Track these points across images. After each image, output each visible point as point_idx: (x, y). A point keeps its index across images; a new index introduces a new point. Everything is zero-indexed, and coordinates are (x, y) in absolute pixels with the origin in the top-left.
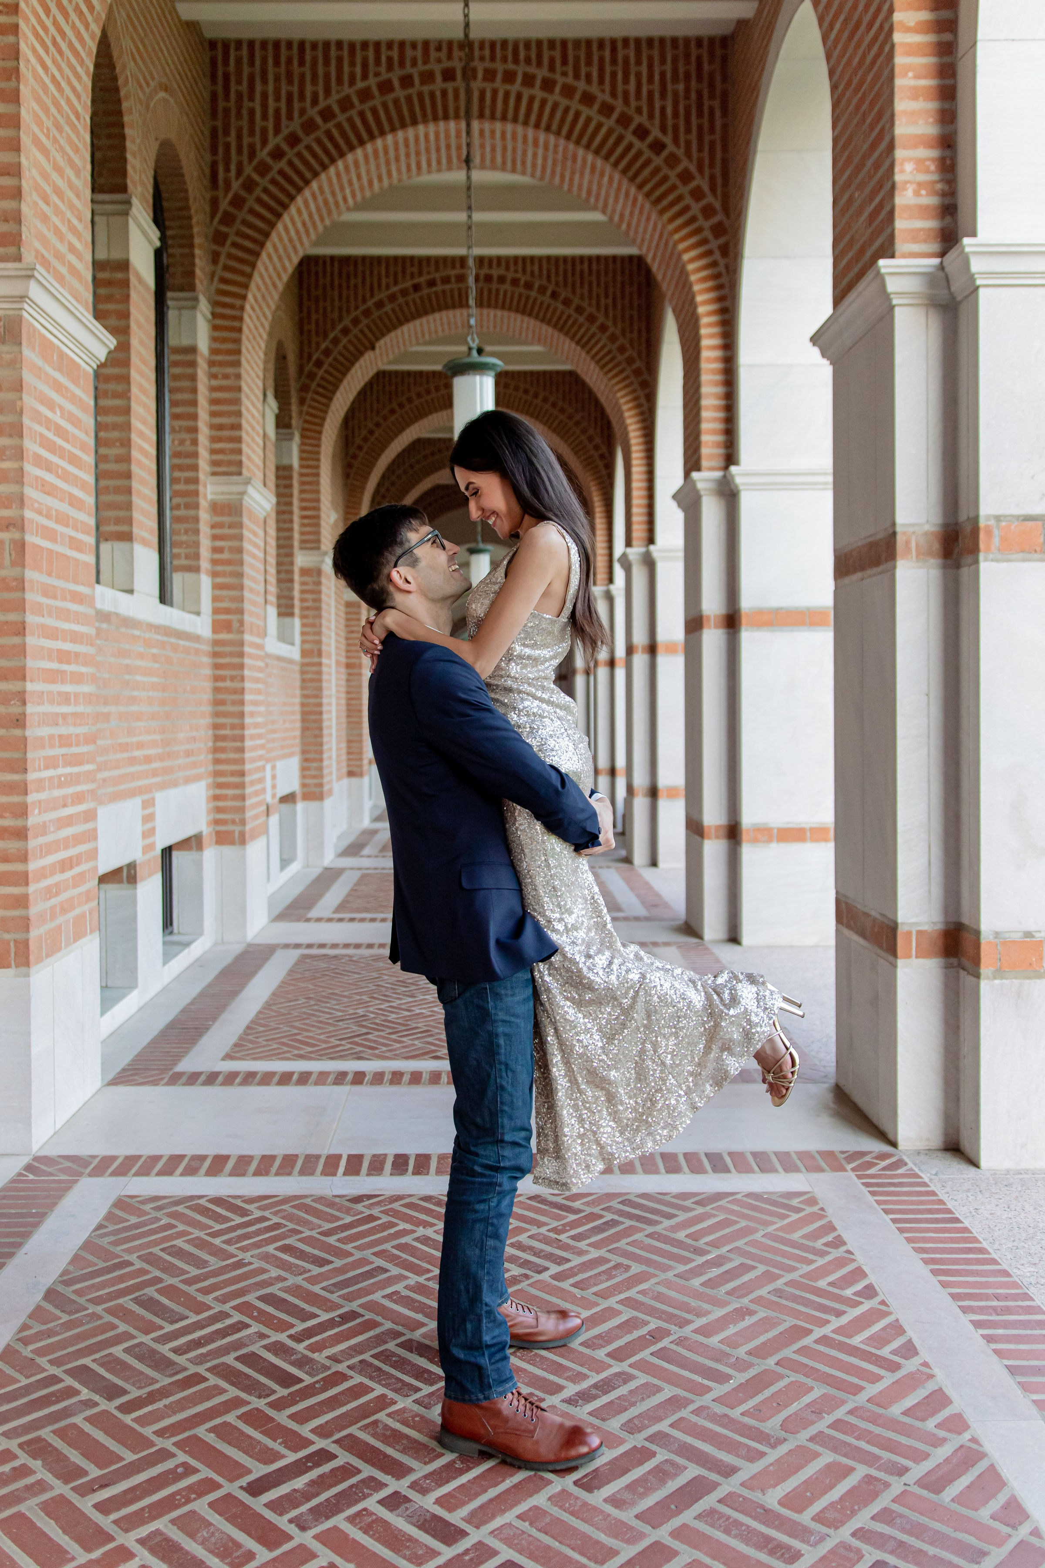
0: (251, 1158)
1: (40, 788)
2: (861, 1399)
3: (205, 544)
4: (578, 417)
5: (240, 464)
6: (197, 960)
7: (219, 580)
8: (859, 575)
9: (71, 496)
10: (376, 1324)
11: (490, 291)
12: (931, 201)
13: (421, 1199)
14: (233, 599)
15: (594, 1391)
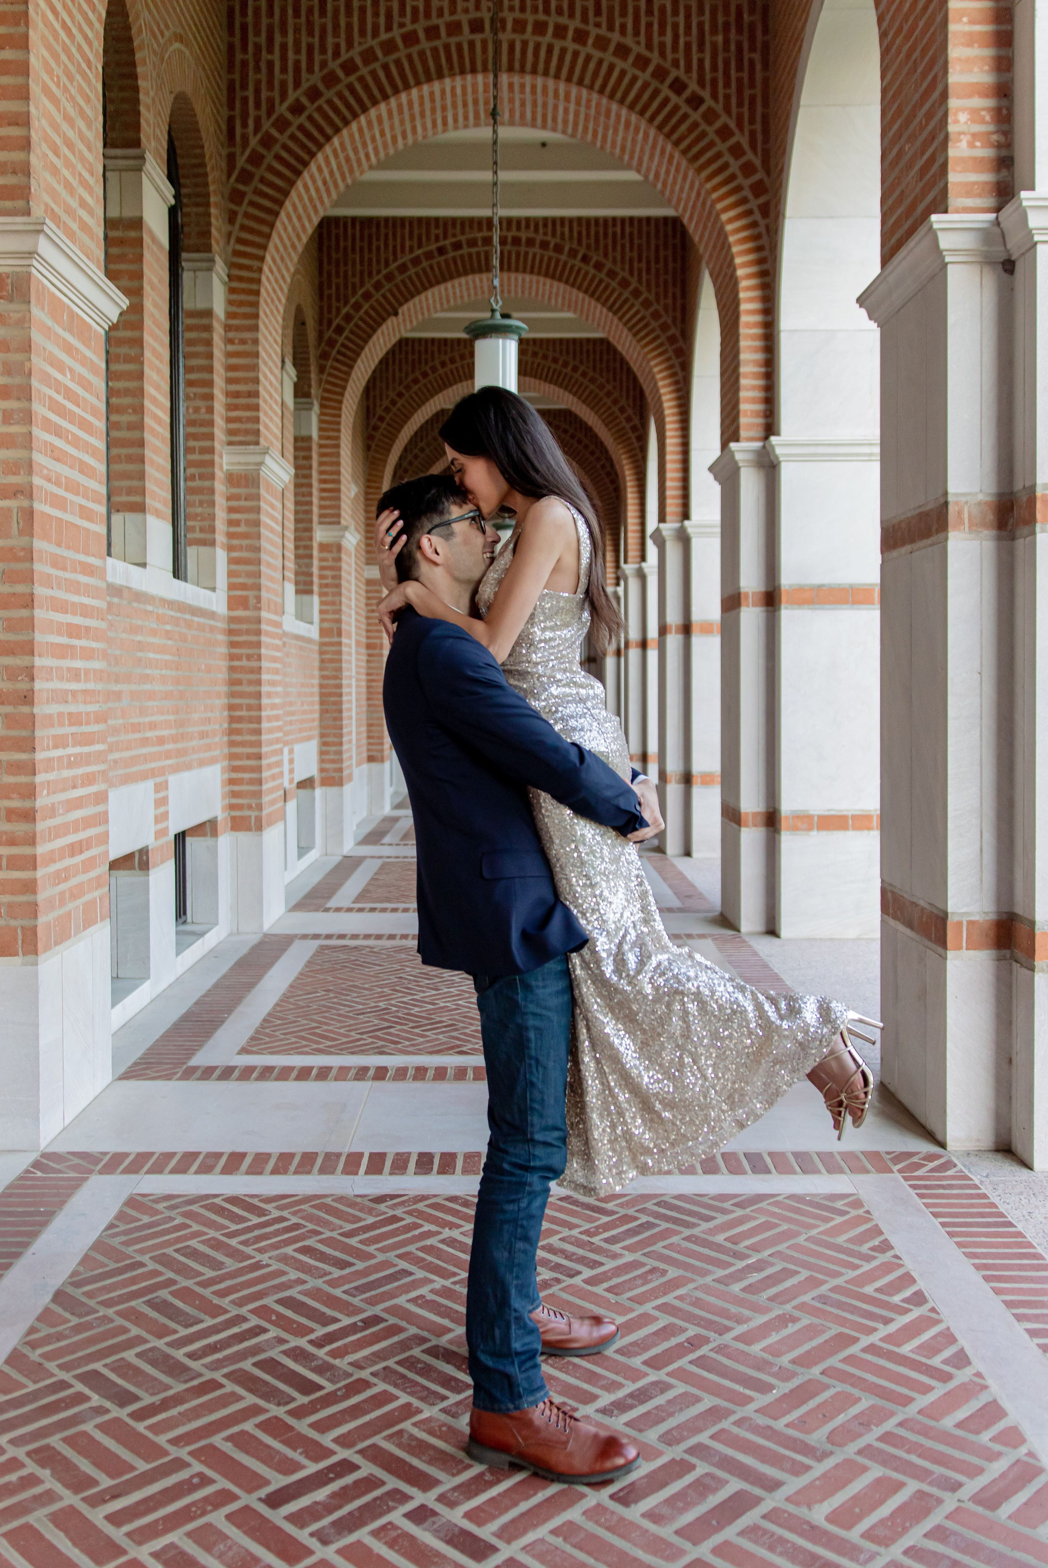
0: (268, 1156)
1: (49, 768)
2: (912, 1410)
3: (221, 516)
5: (257, 433)
6: (210, 952)
7: (235, 554)
8: (908, 548)
9: (82, 463)
10: (401, 1330)
11: (518, 255)
12: (986, 153)
13: (448, 1199)
14: (249, 575)
15: (630, 1401)
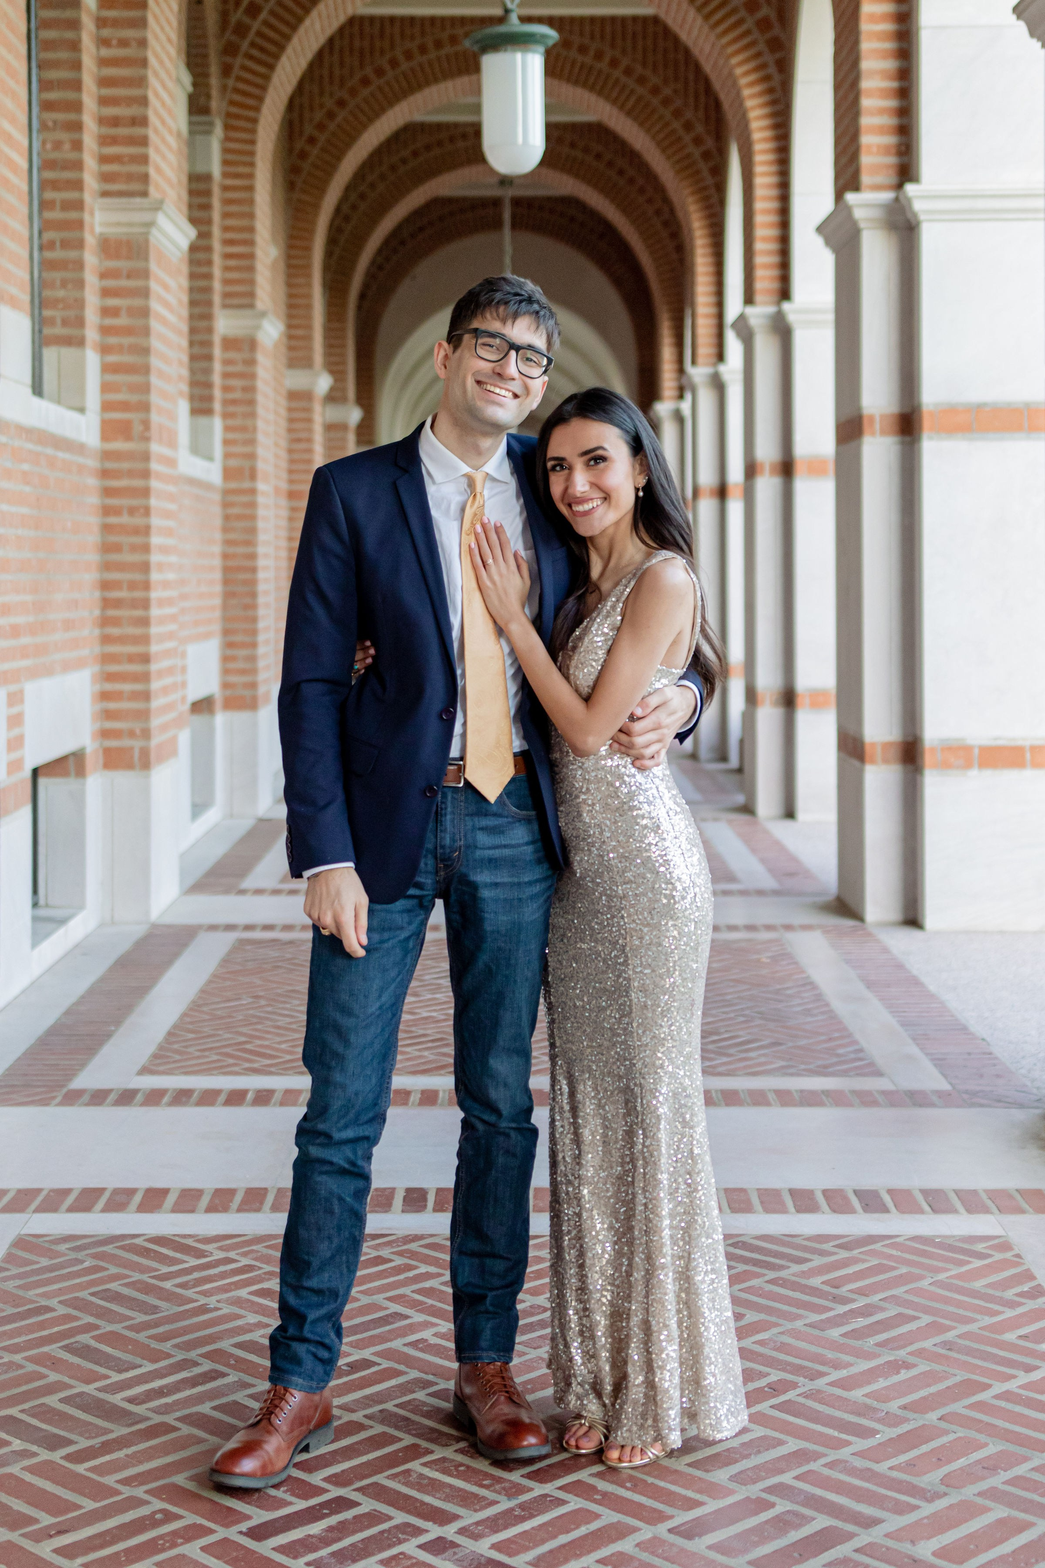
3: (92, 300)
4: (667, 91)
5: (145, 178)
6: (77, 946)
7: (112, 358)
14: (133, 388)
